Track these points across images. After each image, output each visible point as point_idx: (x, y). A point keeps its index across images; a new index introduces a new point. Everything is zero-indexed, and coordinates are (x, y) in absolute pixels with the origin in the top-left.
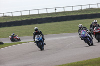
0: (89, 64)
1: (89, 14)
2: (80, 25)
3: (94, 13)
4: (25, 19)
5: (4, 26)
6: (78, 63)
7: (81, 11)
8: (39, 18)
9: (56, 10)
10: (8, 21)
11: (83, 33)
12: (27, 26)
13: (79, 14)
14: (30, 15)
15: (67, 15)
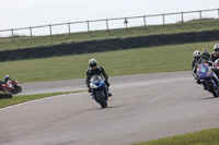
0: (198, 141)
1: (200, 30)
2: (196, 53)
3: (210, 29)
4: (58, 43)
5: (13, 59)
6: (175, 138)
7: (181, 24)
8: (91, 39)
9: (126, 22)
10: (21, 47)
11: (202, 69)
13: (178, 31)
14: (70, 34)
15: (152, 34)
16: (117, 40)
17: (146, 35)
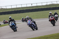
1: (52, 7)
4: (14, 10)
6: (45, 36)
8: (22, 9)
9: (32, 5)
12: (15, 14)
13: (46, 7)
14: (17, 8)
15: (39, 8)
16: (29, 10)
17: (37, 8)
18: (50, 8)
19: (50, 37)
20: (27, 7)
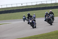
1: (42, 7)
3: (44, 6)
4: (4, 10)
6: (35, 36)
7: (36, 5)
9: (22, 4)
13: (36, 7)
15: (29, 8)
17: (27, 8)
18: (40, 8)
19: (40, 37)
20: (17, 7)
